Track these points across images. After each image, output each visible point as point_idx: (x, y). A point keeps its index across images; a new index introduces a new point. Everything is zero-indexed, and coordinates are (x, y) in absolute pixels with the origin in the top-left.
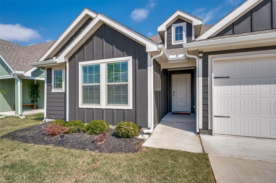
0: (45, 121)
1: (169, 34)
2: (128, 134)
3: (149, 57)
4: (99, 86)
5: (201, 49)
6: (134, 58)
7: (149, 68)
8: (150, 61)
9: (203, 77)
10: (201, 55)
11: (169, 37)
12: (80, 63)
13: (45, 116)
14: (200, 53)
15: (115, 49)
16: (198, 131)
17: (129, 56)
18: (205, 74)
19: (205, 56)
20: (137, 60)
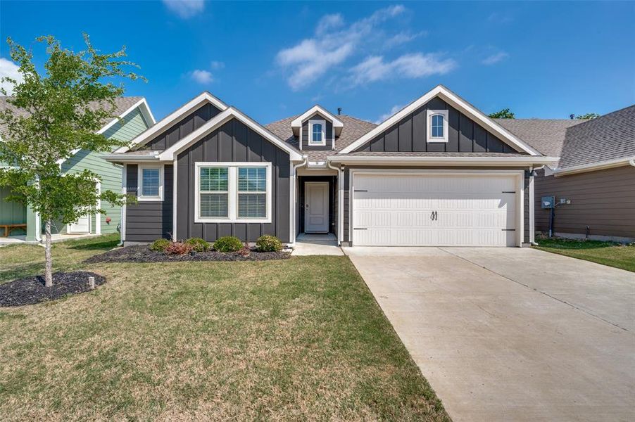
0: (122, 246)
1: (305, 131)
2: (273, 247)
3: (291, 165)
4: (227, 194)
5: (343, 162)
6: (274, 165)
7: (291, 177)
8: (292, 169)
9: (345, 189)
10: (343, 168)
11: (305, 135)
12: (197, 164)
13: (124, 238)
14: (343, 165)
15: (250, 151)
16: (339, 243)
17: (268, 161)
18: (347, 187)
19: (347, 168)
20: (277, 167)
